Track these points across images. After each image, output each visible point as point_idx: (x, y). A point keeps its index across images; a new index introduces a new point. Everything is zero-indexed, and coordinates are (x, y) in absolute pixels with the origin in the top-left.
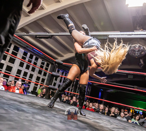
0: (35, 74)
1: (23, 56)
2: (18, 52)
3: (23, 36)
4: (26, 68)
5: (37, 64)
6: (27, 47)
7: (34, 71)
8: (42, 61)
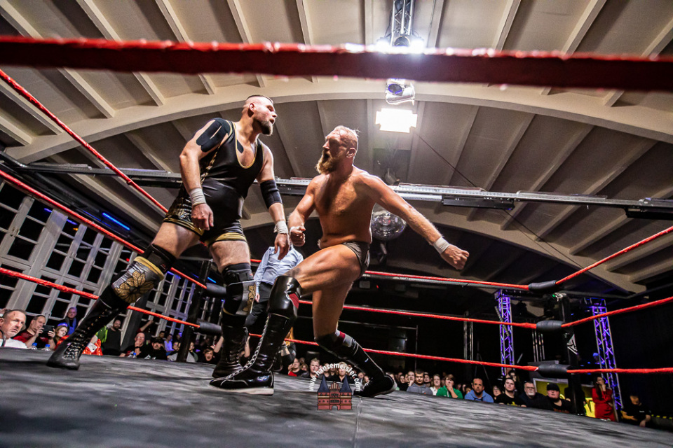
0: (99, 288)
1: (62, 236)
2: (45, 221)
3: (69, 174)
4: (70, 273)
5: (108, 257)
6: (82, 206)
7: (96, 281)
8: (124, 248)
